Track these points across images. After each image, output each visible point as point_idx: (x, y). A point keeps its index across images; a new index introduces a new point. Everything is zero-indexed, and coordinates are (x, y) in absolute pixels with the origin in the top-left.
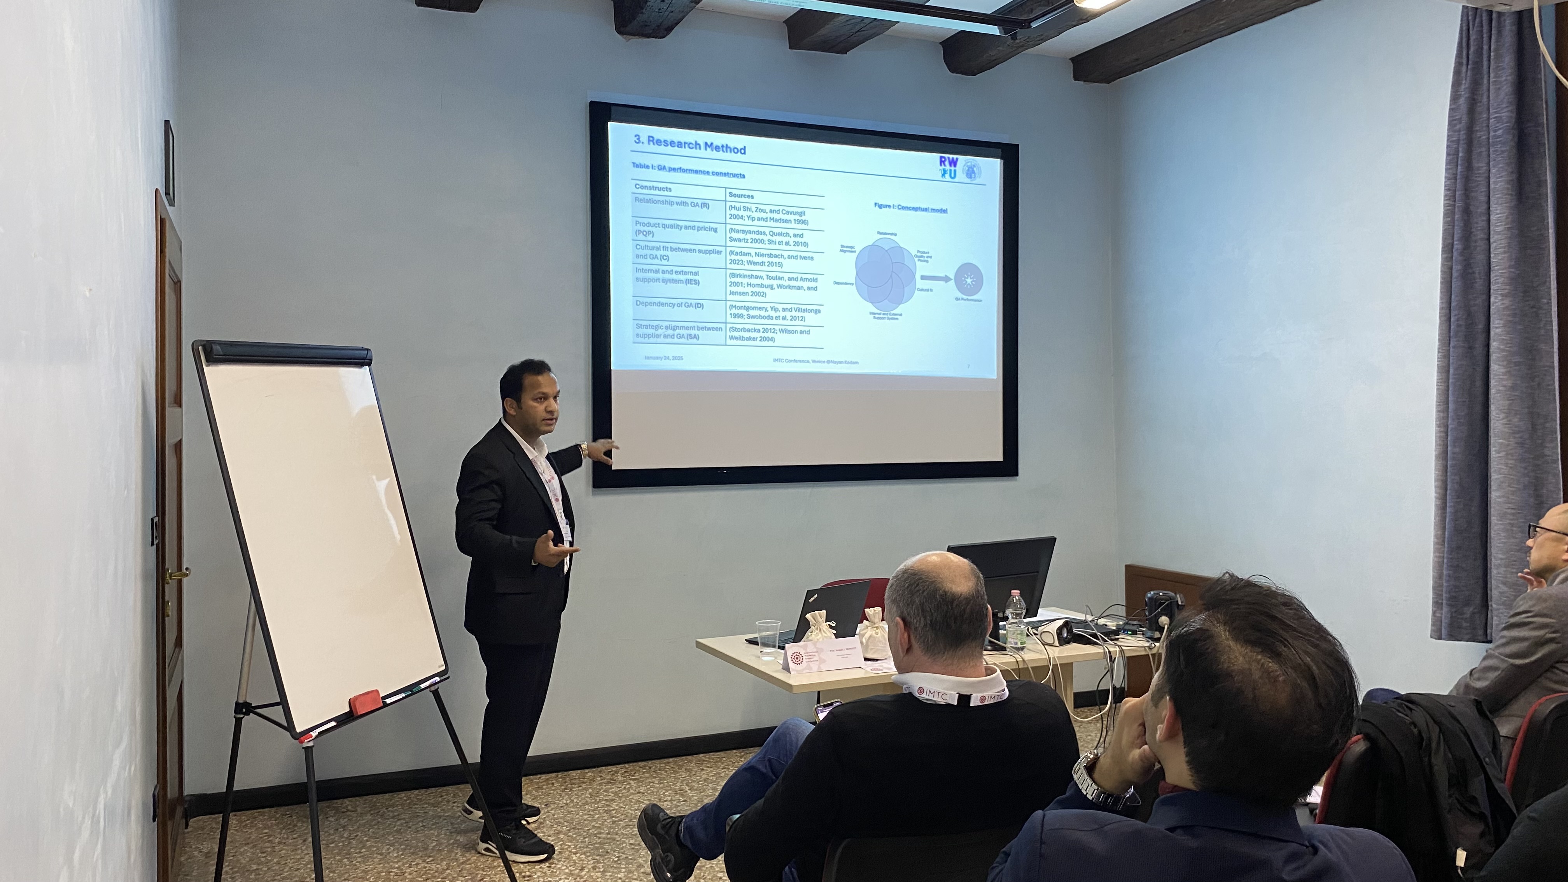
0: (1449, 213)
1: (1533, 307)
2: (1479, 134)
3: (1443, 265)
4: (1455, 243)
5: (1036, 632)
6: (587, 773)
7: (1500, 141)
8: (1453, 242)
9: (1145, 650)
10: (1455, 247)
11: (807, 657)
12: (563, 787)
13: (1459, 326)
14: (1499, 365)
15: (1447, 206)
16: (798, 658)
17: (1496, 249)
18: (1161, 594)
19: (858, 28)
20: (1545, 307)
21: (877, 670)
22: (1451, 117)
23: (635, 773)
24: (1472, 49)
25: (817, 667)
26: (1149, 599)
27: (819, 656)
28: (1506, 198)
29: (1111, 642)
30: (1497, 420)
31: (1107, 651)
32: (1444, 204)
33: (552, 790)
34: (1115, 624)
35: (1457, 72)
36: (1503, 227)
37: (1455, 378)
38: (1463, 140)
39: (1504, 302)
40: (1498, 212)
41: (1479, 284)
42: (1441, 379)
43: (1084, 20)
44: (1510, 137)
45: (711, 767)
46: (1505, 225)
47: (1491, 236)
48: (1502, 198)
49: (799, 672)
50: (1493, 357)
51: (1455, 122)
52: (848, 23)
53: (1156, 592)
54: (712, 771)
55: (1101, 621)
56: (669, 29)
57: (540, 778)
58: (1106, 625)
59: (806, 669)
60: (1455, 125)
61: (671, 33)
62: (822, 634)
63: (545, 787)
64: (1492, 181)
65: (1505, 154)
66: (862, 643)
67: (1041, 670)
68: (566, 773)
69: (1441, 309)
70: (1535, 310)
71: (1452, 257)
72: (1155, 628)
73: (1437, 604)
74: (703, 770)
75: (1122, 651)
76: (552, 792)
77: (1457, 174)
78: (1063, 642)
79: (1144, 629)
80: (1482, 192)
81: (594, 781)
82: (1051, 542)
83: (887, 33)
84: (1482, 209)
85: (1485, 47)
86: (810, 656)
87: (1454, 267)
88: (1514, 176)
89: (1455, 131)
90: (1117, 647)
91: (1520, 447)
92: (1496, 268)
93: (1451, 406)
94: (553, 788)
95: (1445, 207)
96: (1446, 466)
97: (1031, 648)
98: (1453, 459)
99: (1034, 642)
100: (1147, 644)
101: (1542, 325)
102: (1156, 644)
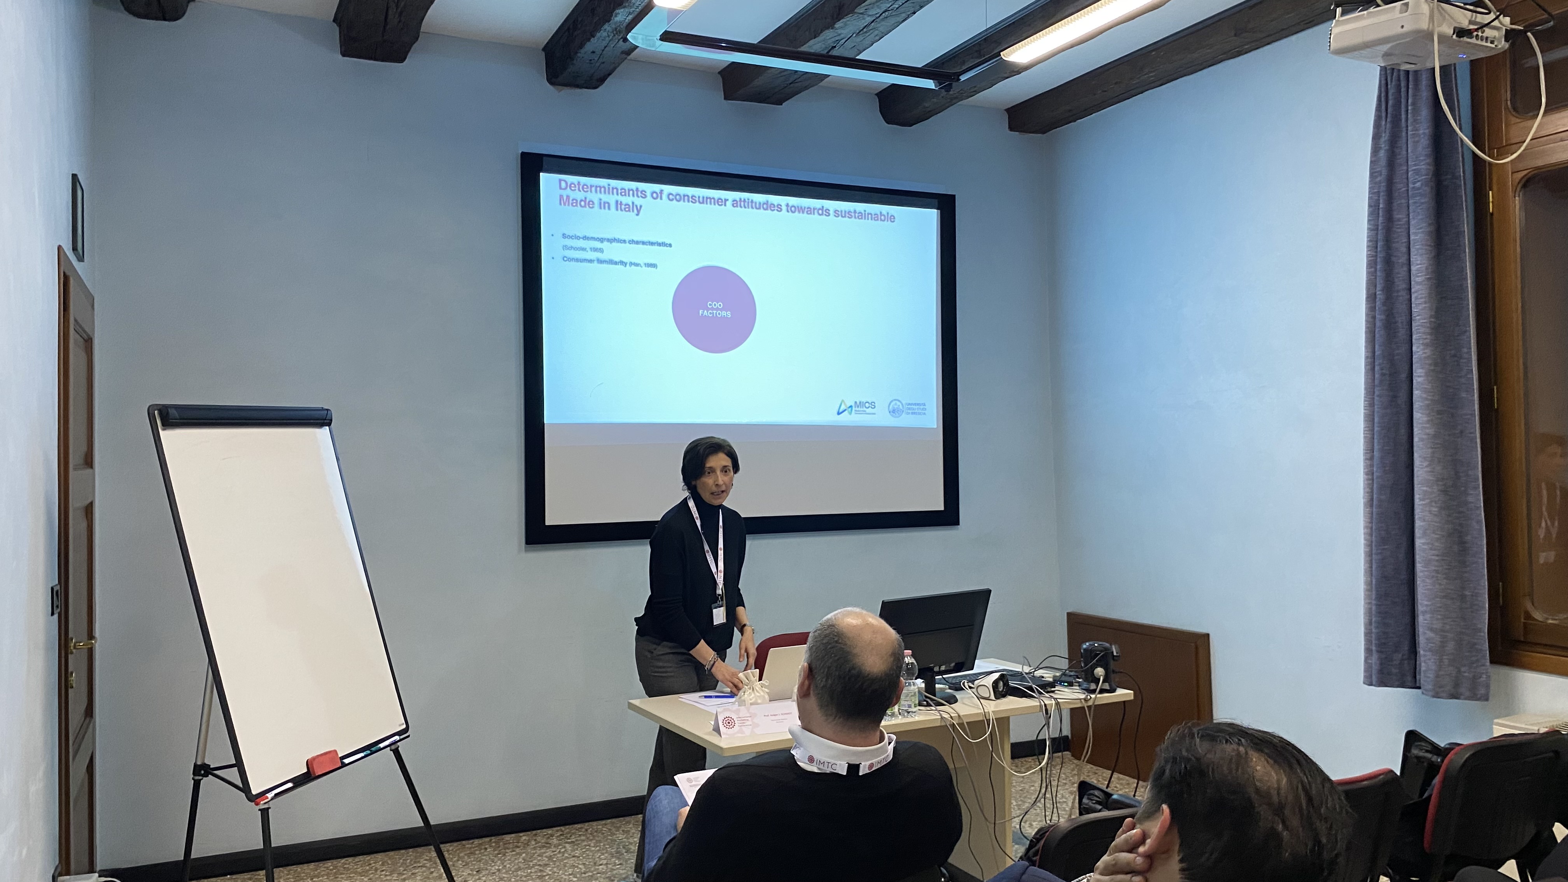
0: (1372, 264)
1: (1454, 357)
2: (1399, 186)
3: (1367, 315)
4: (1378, 293)
5: (972, 686)
6: (521, 836)
7: (1419, 193)
8: (1376, 293)
9: (1081, 701)
10: (1378, 297)
11: (739, 722)
12: (496, 852)
13: (1383, 375)
14: (1422, 414)
15: (1370, 257)
16: (729, 723)
17: (1416, 298)
18: (1096, 645)
19: (791, 80)
20: (1466, 356)
22: (1371, 169)
23: (571, 836)
24: (1390, 103)
25: (750, 729)
26: (1085, 650)
27: (751, 720)
28: (1425, 249)
29: (1047, 695)
30: (1422, 468)
31: (1043, 704)
32: (1367, 255)
33: (484, 856)
34: (1051, 675)
35: (1377, 125)
36: (1423, 277)
37: (1378, 427)
38: (1384, 191)
39: (1426, 351)
40: (1419, 262)
41: (1401, 334)
42: (1369, 427)
43: (1015, 72)
44: (1427, 189)
46: (1425, 275)
47: (1412, 287)
48: (1422, 249)
50: (1416, 405)
51: (1376, 174)
52: (781, 75)
53: (1091, 643)
55: (1038, 673)
56: (602, 80)
57: (473, 842)
58: (1043, 677)
59: (738, 731)
60: (1376, 177)
61: (604, 84)
62: (754, 695)
64: (1412, 231)
65: (1424, 206)
68: (500, 837)
69: (1367, 358)
70: (1456, 359)
72: (1091, 679)
73: (1368, 651)
75: (1058, 704)
76: (484, 857)
77: (1378, 225)
78: (999, 695)
79: (1080, 680)
81: (528, 845)
82: (986, 594)
83: (821, 84)
84: (1403, 259)
85: (1403, 100)
86: (743, 720)
87: (1377, 317)
88: (1432, 228)
89: (1375, 183)
90: (1053, 699)
92: (1417, 317)
93: (1376, 454)
94: (486, 853)
95: (1367, 257)
96: (1372, 513)
97: (967, 703)
98: (1379, 506)
99: (970, 696)
100: (1083, 696)
101: (1463, 373)
102: (1091, 696)
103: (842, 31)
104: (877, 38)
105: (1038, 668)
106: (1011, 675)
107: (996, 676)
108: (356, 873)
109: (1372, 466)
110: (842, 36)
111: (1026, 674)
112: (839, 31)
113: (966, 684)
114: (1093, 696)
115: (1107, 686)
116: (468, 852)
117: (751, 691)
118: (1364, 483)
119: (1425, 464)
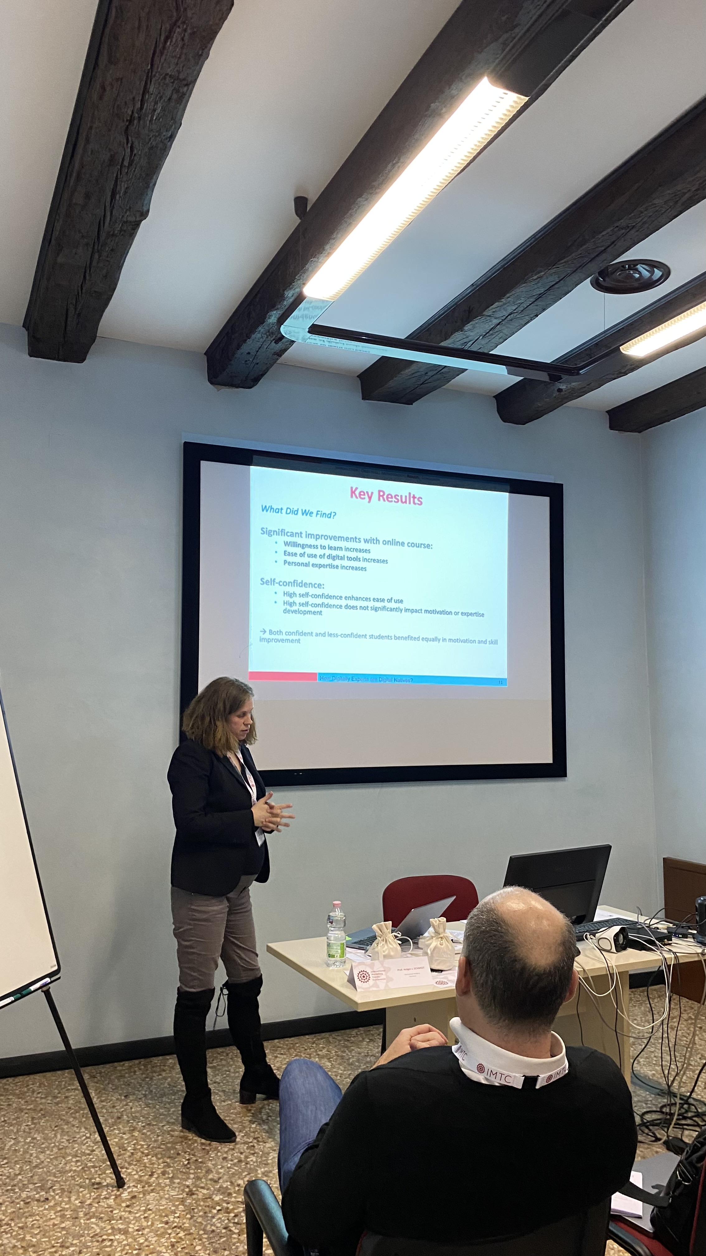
5: (593, 937)
9: (698, 956)
16: (364, 976)
19: (422, 380)
21: (442, 982)
26: (700, 904)
29: (665, 948)
31: (662, 957)
34: (665, 927)
49: (367, 989)
52: (413, 376)
53: (704, 898)
55: (653, 924)
56: (256, 380)
58: (658, 928)
59: (371, 985)
61: (258, 384)
75: (676, 957)
78: (620, 948)
79: (695, 933)
82: (606, 851)
83: (448, 385)
90: (671, 953)
97: (588, 955)
99: (591, 948)
103: (472, 334)
104: (501, 340)
105: (651, 918)
106: (630, 927)
107: (617, 929)
108: (14, 1094)
110: (472, 336)
111: (642, 924)
112: (468, 333)
113: (587, 934)
116: (119, 1075)
117: (384, 943)
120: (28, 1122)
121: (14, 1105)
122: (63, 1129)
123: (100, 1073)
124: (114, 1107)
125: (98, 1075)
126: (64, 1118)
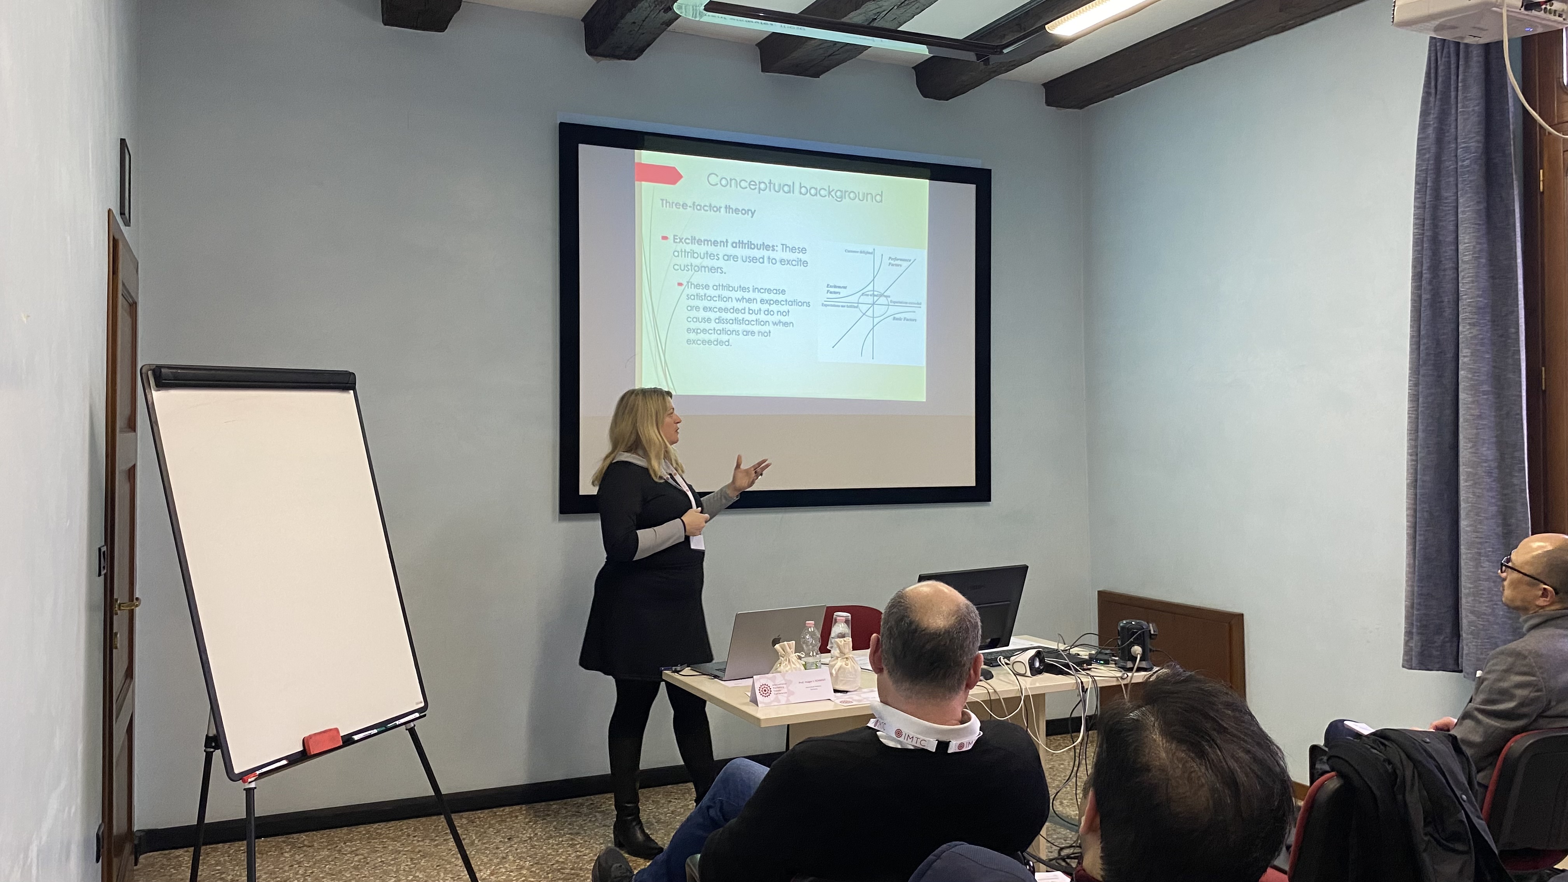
0: (1418, 242)
1: (1502, 336)
2: (1447, 164)
3: (1413, 293)
4: (1424, 272)
5: (1008, 662)
6: (551, 805)
7: (1468, 171)
8: (1422, 272)
9: (1118, 680)
10: (1424, 276)
11: (775, 690)
12: (527, 820)
13: (1428, 354)
14: (1467, 394)
15: (1417, 235)
16: (766, 691)
17: (1464, 278)
18: (1133, 623)
19: (830, 52)
20: (1513, 336)
21: (846, 702)
23: (601, 805)
24: (1440, 80)
25: (785, 699)
26: (1122, 628)
27: (787, 687)
28: (1474, 228)
29: (1083, 672)
30: (1467, 449)
31: (1080, 681)
32: (1414, 233)
33: (515, 823)
34: (1088, 653)
35: (1425, 102)
36: (1471, 256)
37: (1423, 407)
38: (1431, 170)
39: (1472, 331)
40: (1466, 241)
41: (1448, 312)
42: (1413, 407)
43: (1056, 46)
44: (1476, 167)
45: (679, 799)
46: (1473, 254)
47: (1460, 265)
48: (1470, 228)
49: (768, 705)
50: (1461, 387)
51: (1424, 151)
52: (821, 47)
53: (1128, 621)
54: (680, 803)
55: (1074, 651)
56: (641, 51)
57: (504, 810)
58: (1079, 655)
59: (773, 701)
60: (1425, 154)
61: (643, 55)
62: (791, 666)
63: (508, 820)
64: (1459, 210)
65: (1473, 184)
66: (831, 674)
67: (1012, 702)
68: (530, 805)
69: (1412, 337)
70: (1503, 339)
71: (1421, 286)
72: (1127, 658)
73: (1409, 634)
74: (671, 802)
75: (1094, 681)
76: (515, 825)
77: (1425, 203)
78: (1035, 672)
79: (1117, 658)
80: (1450, 221)
81: (559, 814)
82: (1022, 570)
83: (860, 57)
84: (1450, 238)
85: (1453, 77)
86: (779, 688)
87: (1423, 296)
88: (1482, 206)
89: (1423, 160)
90: (1089, 677)
91: (1488, 476)
92: (1464, 297)
93: (1420, 434)
94: (516, 821)
95: (1414, 235)
96: (1416, 495)
97: (1003, 679)
98: (1423, 487)
99: (1005, 672)
100: (1119, 674)
101: (1510, 354)
102: (1128, 674)
103: (885, 4)
104: (919, 10)
105: (1074, 646)
106: (1048, 652)
107: (1032, 652)
108: (388, 838)
109: (1416, 447)
110: (884, 8)
111: (1063, 651)
112: (881, 3)
113: (1002, 659)
114: (1130, 674)
115: (1144, 664)
116: (499, 819)
117: (787, 662)
118: (1408, 465)
119: (1470, 445)
120: (408, 861)
121: (390, 848)
122: (446, 869)
123: (479, 818)
124: (497, 848)
125: (477, 820)
126: (446, 858)
